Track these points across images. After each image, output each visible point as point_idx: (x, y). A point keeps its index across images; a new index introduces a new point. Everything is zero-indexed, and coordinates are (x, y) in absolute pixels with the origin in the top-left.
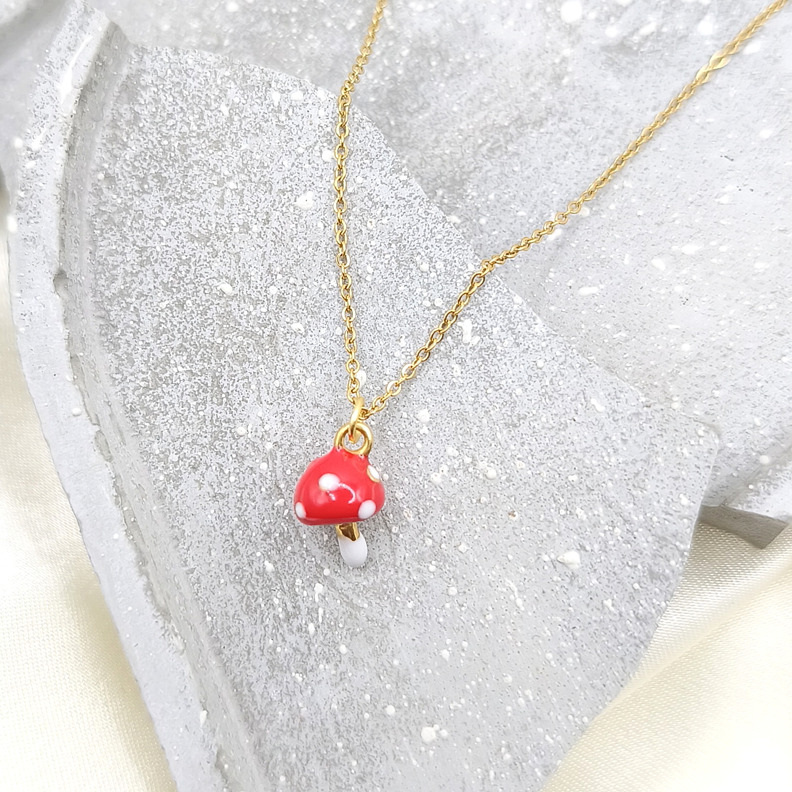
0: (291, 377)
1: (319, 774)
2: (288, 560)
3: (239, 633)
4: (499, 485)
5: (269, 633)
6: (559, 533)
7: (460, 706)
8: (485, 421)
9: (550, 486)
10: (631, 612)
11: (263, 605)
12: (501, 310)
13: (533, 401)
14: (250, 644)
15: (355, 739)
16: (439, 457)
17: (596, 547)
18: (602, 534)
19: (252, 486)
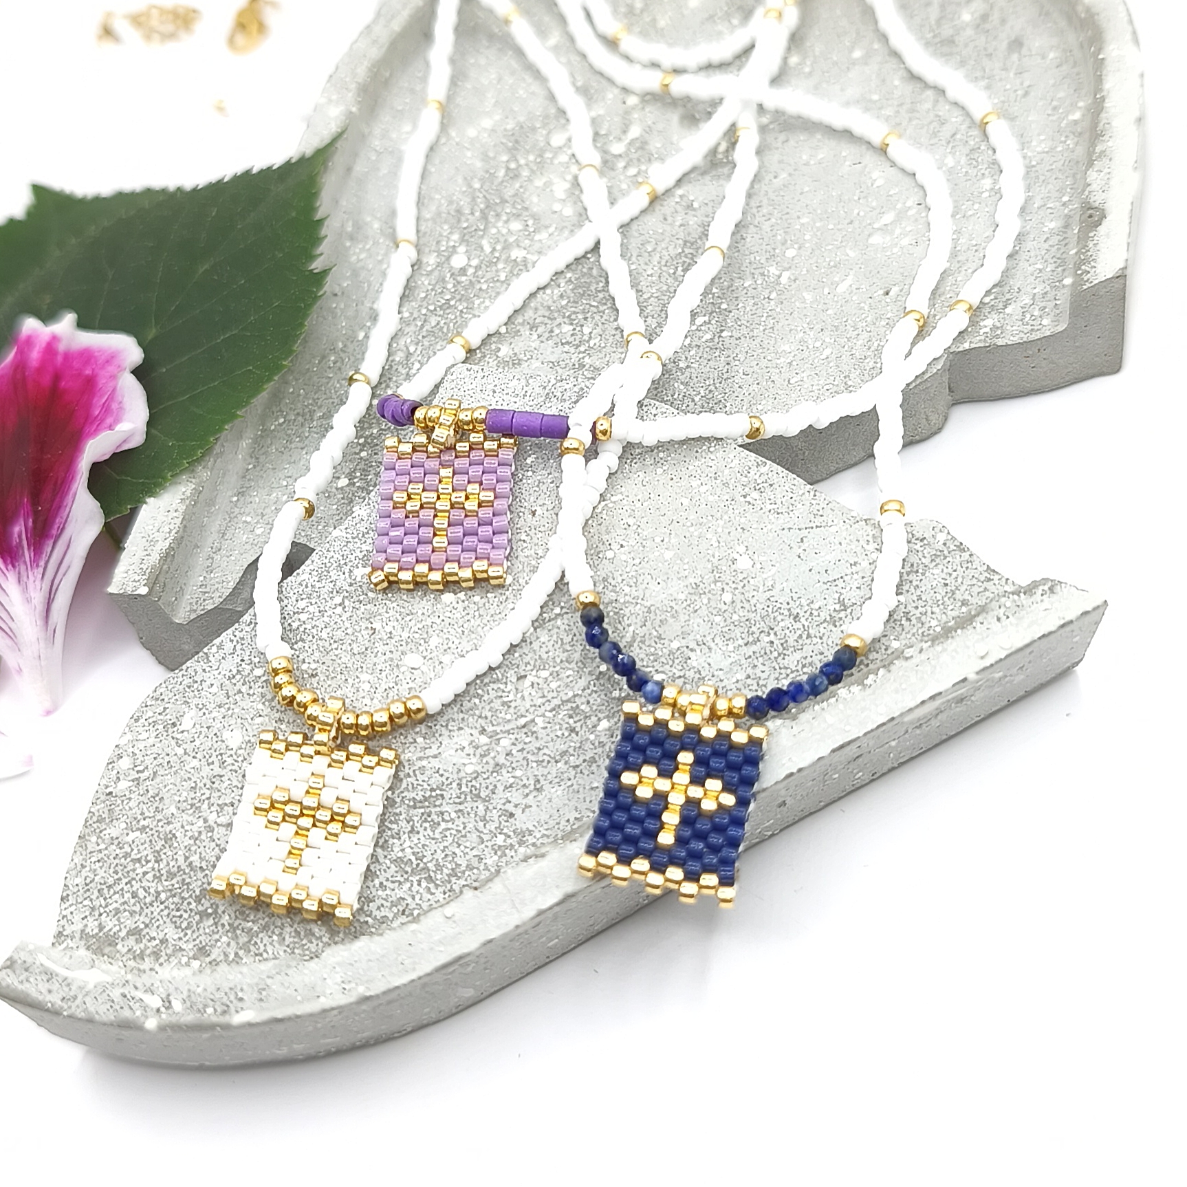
19: (525, 752)
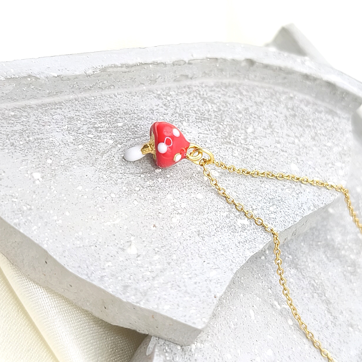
0: (212, 147)
1: (15, 128)
2: (124, 132)
3: (86, 108)
4: (169, 223)
5: (87, 119)
6: (145, 246)
7: (52, 191)
8: (200, 222)
9: (170, 246)
10: (105, 274)
11: (101, 119)
12: (255, 238)
13: (212, 245)
14: (81, 112)
15: (34, 145)
16: (180, 199)
17: (139, 262)
18: (146, 266)
